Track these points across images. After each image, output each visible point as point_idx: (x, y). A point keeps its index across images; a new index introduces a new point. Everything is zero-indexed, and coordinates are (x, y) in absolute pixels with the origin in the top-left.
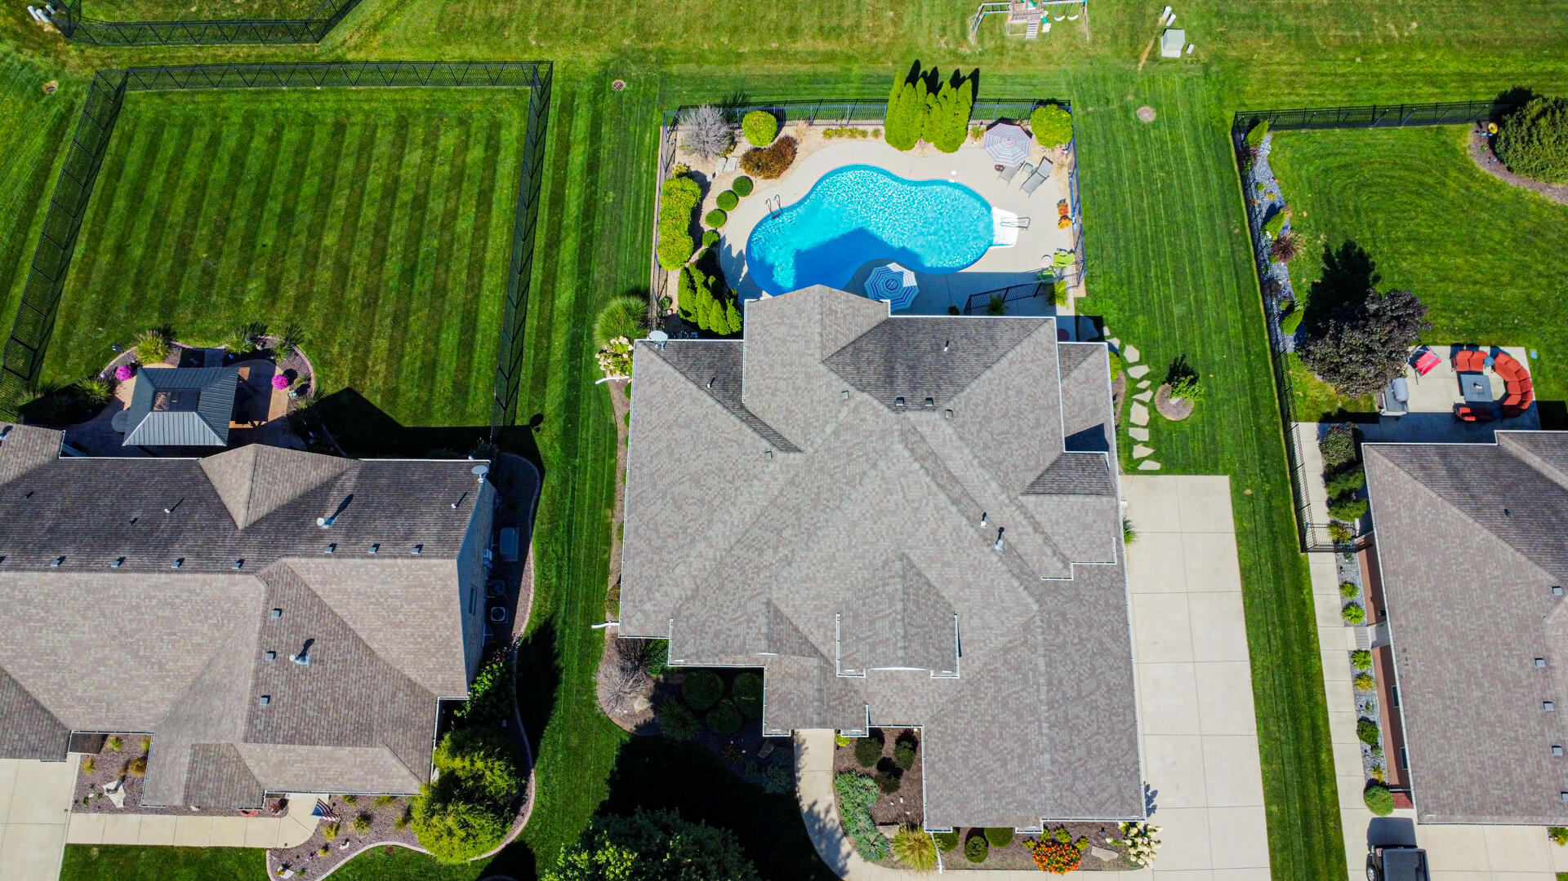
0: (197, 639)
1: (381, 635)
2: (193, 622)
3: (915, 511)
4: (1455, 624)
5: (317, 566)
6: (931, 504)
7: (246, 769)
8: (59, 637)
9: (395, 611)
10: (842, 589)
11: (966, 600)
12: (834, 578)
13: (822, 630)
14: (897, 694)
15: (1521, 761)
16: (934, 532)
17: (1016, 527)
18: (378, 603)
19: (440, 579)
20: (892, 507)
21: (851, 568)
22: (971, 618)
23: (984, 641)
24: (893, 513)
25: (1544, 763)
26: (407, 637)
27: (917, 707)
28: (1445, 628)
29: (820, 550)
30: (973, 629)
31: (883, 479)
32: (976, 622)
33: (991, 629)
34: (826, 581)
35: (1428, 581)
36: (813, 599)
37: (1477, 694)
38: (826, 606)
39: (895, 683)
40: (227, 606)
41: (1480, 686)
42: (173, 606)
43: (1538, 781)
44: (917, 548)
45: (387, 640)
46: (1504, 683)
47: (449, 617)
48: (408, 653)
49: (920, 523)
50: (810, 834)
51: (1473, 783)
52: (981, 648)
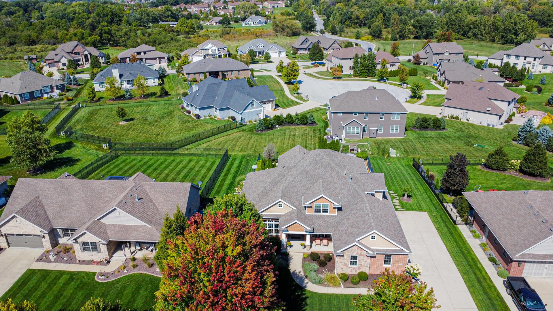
0: (107, 199)
1: (162, 204)
2: (108, 194)
3: (325, 168)
4: (502, 212)
5: (150, 184)
6: (329, 167)
7: (106, 232)
8: (66, 197)
9: (169, 197)
10: (304, 190)
11: (343, 193)
12: (302, 186)
13: (298, 201)
14: (323, 223)
15: (536, 229)
16: (331, 174)
17: (355, 178)
18: (164, 195)
19: (185, 188)
20: (318, 167)
21: (307, 184)
22: (344, 199)
23: (349, 206)
24: (319, 169)
25: (542, 226)
26: (170, 205)
27: (329, 227)
28: (501, 214)
29: (298, 179)
30: (345, 202)
31: (315, 160)
32: (346, 200)
33: (351, 202)
34: (299, 187)
35: (491, 207)
36: (296, 192)
37: (516, 222)
38: (300, 194)
39: (322, 219)
40: (120, 189)
41: (516, 220)
42: (105, 189)
43: (543, 231)
44: (326, 178)
45: (163, 206)
46: (521, 216)
47: (184, 199)
48: (169, 210)
49: (327, 172)
50: (294, 278)
51: (524, 241)
52: (348, 208)
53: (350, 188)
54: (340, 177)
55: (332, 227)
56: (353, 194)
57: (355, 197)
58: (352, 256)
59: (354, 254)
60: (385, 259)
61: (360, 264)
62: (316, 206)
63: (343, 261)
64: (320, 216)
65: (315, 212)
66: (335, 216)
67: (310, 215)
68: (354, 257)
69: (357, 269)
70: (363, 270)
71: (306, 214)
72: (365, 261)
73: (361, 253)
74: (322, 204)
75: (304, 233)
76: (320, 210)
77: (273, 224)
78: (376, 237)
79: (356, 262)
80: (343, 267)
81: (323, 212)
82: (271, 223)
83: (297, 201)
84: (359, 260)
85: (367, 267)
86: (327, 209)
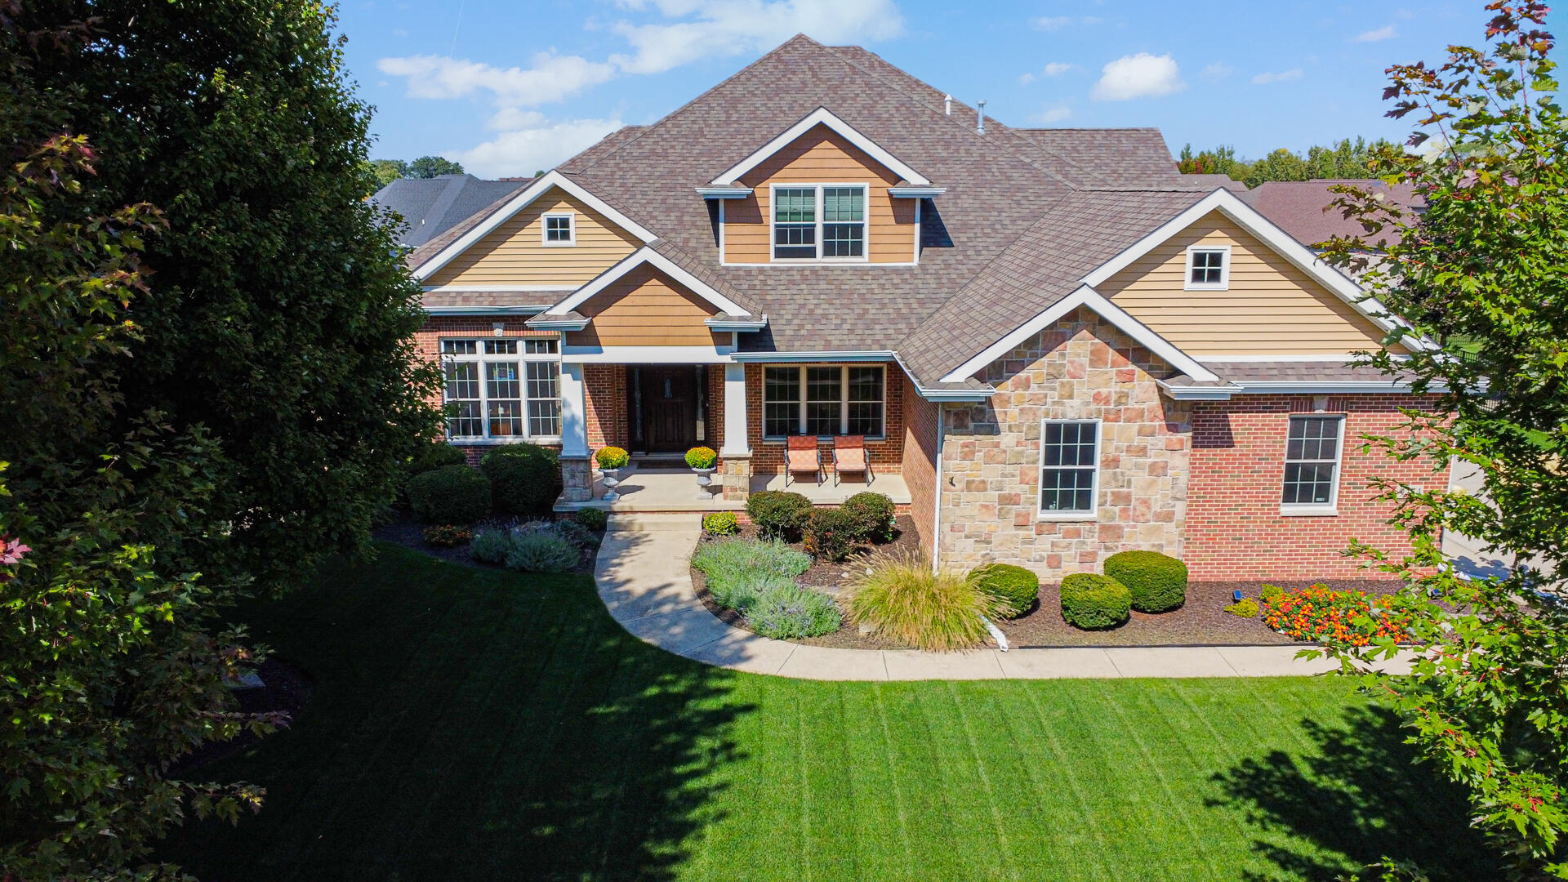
3: (833, 88)
6: (859, 81)
14: (829, 301)
16: (869, 108)
23: (990, 226)
27: (876, 322)
33: (1000, 211)
39: (823, 287)
49: (844, 99)
52: (988, 236)
53: (982, 156)
54: (925, 118)
55: (892, 321)
56: (1009, 178)
57: (1019, 189)
58: (1053, 431)
59: (1073, 412)
60: (1294, 450)
61: (1118, 498)
62: (786, 204)
63: (991, 473)
64: (814, 271)
65: (780, 253)
66: (910, 269)
67: (749, 272)
68: (1071, 430)
69: (1092, 542)
70: (1138, 539)
71: (723, 264)
72: (1152, 468)
73: (1122, 397)
74: (819, 187)
75: (706, 354)
76: (810, 235)
77: (514, 366)
78: (1225, 268)
79: (1086, 478)
80: (989, 523)
81: (829, 250)
82: (506, 357)
83: (668, 211)
84: (1112, 463)
85: (1168, 517)
86: (858, 230)
